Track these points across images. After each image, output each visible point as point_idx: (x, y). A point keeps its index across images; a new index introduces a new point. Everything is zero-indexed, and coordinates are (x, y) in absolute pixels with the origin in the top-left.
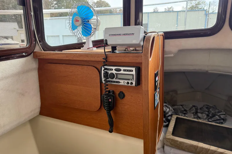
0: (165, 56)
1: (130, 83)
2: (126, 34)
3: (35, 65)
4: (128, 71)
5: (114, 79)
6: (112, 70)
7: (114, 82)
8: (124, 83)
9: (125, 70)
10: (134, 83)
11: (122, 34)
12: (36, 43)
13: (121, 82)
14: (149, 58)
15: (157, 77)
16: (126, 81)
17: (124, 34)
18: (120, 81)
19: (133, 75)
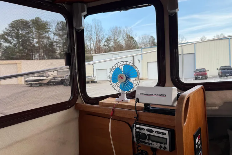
0: (208, 108)
1: (163, 147)
2: (158, 95)
3: (76, 115)
4: (160, 133)
5: (146, 140)
6: (144, 130)
7: (146, 143)
8: (157, 146)
9: (157, 132)
10: (168, 148)
11: (153, 94)
12: (78, 95)
13: (153, 145)
14: (183, 123)
15: (198, 138)
16: (159, 145)
17: (156, 95)
18: (153, 143)
19: (166, 139)
